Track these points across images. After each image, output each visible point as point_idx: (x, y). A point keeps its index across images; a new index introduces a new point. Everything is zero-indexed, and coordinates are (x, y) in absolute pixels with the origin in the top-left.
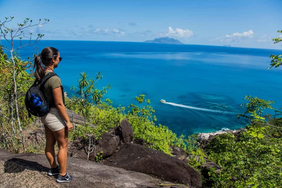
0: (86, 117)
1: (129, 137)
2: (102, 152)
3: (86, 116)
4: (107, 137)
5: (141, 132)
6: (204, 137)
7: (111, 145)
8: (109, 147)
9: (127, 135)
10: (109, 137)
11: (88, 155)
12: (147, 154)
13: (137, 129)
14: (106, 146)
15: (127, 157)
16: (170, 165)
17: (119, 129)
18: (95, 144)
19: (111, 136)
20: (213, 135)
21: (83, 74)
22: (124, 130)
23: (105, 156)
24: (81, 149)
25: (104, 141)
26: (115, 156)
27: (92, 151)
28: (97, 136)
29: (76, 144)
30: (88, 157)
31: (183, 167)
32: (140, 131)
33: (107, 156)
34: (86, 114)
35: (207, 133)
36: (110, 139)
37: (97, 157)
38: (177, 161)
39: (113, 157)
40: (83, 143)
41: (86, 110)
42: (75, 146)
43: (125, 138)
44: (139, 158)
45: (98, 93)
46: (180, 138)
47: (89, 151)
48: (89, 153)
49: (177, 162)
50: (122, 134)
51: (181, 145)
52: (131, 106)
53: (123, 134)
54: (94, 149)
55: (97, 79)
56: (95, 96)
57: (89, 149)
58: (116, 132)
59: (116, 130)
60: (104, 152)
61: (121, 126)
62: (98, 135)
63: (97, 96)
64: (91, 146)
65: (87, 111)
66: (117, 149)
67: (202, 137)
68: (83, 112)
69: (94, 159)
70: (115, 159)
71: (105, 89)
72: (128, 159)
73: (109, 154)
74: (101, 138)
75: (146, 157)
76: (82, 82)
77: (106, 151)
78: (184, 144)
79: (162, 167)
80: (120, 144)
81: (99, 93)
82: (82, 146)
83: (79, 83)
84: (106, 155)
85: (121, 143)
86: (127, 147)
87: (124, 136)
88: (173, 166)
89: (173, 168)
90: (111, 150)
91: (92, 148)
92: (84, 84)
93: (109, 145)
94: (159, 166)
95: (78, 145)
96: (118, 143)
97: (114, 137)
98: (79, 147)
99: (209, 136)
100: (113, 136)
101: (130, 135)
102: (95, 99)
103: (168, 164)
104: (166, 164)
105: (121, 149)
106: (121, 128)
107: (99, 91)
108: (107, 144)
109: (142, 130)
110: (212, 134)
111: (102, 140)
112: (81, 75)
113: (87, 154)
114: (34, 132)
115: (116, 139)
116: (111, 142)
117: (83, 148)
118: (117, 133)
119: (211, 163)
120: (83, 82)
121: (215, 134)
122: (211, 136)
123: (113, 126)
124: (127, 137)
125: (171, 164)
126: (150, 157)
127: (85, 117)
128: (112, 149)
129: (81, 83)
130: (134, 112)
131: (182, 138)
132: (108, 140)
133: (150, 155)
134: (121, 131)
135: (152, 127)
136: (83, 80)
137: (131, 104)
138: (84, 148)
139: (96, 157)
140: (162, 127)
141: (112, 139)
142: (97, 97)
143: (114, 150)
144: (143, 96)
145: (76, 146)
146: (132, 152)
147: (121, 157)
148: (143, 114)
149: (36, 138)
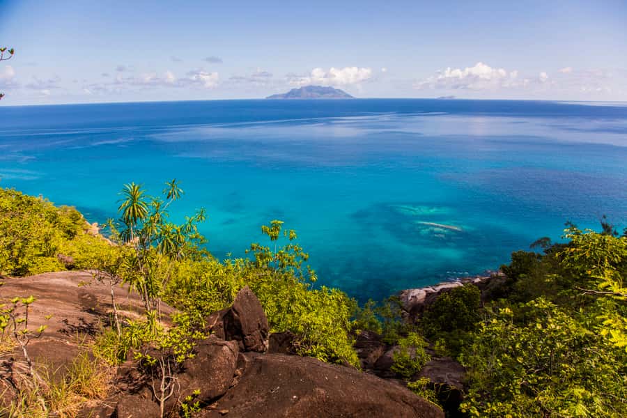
0: (148, 295)
1: (259, 331)
2: (197, 392)
3: (146, 293)
4: (206, 349)
5: (281, 308)
6: (416, 297)
7: (220, 369)
8: (214, 377)
9: (251, 326)
10: (212, 346)
11: (162, 405)
12: (314, 384)
13: (271, 303)
14: (206, 372)
15: (263, 397)
16: (373, 404)
17: (233, 316)
18: (179, 370)
19: (216, 344)
20: (434, 291)
21: (130, 187)
22: (244, 317)
23: (205, 401)
24: (139, 390)
25: (200, 361)
26: (232, 396)
27: (171, 393)
28: (180, 351)
29: (126, 374)
30: (162, 409)
31: (404, 404)
32: (279, 307)
33: (212, 401)
34: (147, 287)
35: (420, 288)
36: (216, 352)
37: (185, 406)
38: (387, 390)
39: (227, 400)
40: (144, 371)
41: (146, 279)
42: (123, 380)
43: (249, 335)
44: (295, 397)
45: (173, 233)
46: (366, 307)
47: (163, 395)
48: (162, 400)
49: (388, 393)
50: (241, 326)
51: (371, 324)
52: (253, 248)
53: (243, 326)
54: (176, 387)
55: (168, 197)
56: (167, 241)
57: (163, 390)
58: (225, 324)
59: (224, 318)
60: (202, 390)
61: (236, 308)
62: (184, 348)
63: (172, 240)
64: (168, 380)
65: (149, 281)
66: (235, 376)
67: (410, 298)
68: (139, 283)
69: (177, 413)
70: (234, 407)
71: (190, 223)
72: (266, 405)
73: (216, 395)
74: (191, 356)
75: (313, 393)
76: (132, 208)
77: (209, 387)
78: (376, 321)
79: (355, 413)
80: (240, 362)
81: (178, 233)
82: (144, 379)
83: (123, 211)
84: (209, 398)
85: (242, 358)
86: (259, 371)
87: (245, 331)
88: (381, 406)
89: (382, 411)
90: (220, 381)
91: (171, 385)
92: (137, 214)
93: (213, 370)
94: (347, 412)
95: (131, 379)
96: (236, 359)
97: (225, 348)
98: (135, 384)
99: (425, 294)
100: (222, 345)
101: (259, 326)
102: (167, 249)
103: (368, 404)
104: (364, 404)
105: (245, 374)
106: (237, 313)
107: (177, 228)
108: (208, 367)
109: (284, 305)
110: (430, 289)
111: (195, 361)
112: (127, 191)
113: (159, 403)
114: (6, 361)
115: (231, 350)
116: (219, 361)
117: (145, 385)
118: (228, 326)
119: (442, 359)
120: (134, 209)
121: (438, 289)
122: (430, 294)
123: (217, 305)
124: (253, 331)
125: (375, 402)
126: (322, 391)
127: (144, 295)
128: (222, 381)
129: (128, 211)
130: (261, 262)
131: (371, 306)
132: (210, 357)
133: (322, 387)
134: (238, 321)
135: (308, 297)
136: (132, 204)
137: (253, 245)
138: (148, 386)
139: (181, 408)
140: (330, 292)
141: (220, 353)
142: (172, 243)
143: (227, 383)
144: (280, 224)
145: (126, 382)
146: (275, 383)
147: (250, 401)
148: (283, 266)
149: (11, 380)
